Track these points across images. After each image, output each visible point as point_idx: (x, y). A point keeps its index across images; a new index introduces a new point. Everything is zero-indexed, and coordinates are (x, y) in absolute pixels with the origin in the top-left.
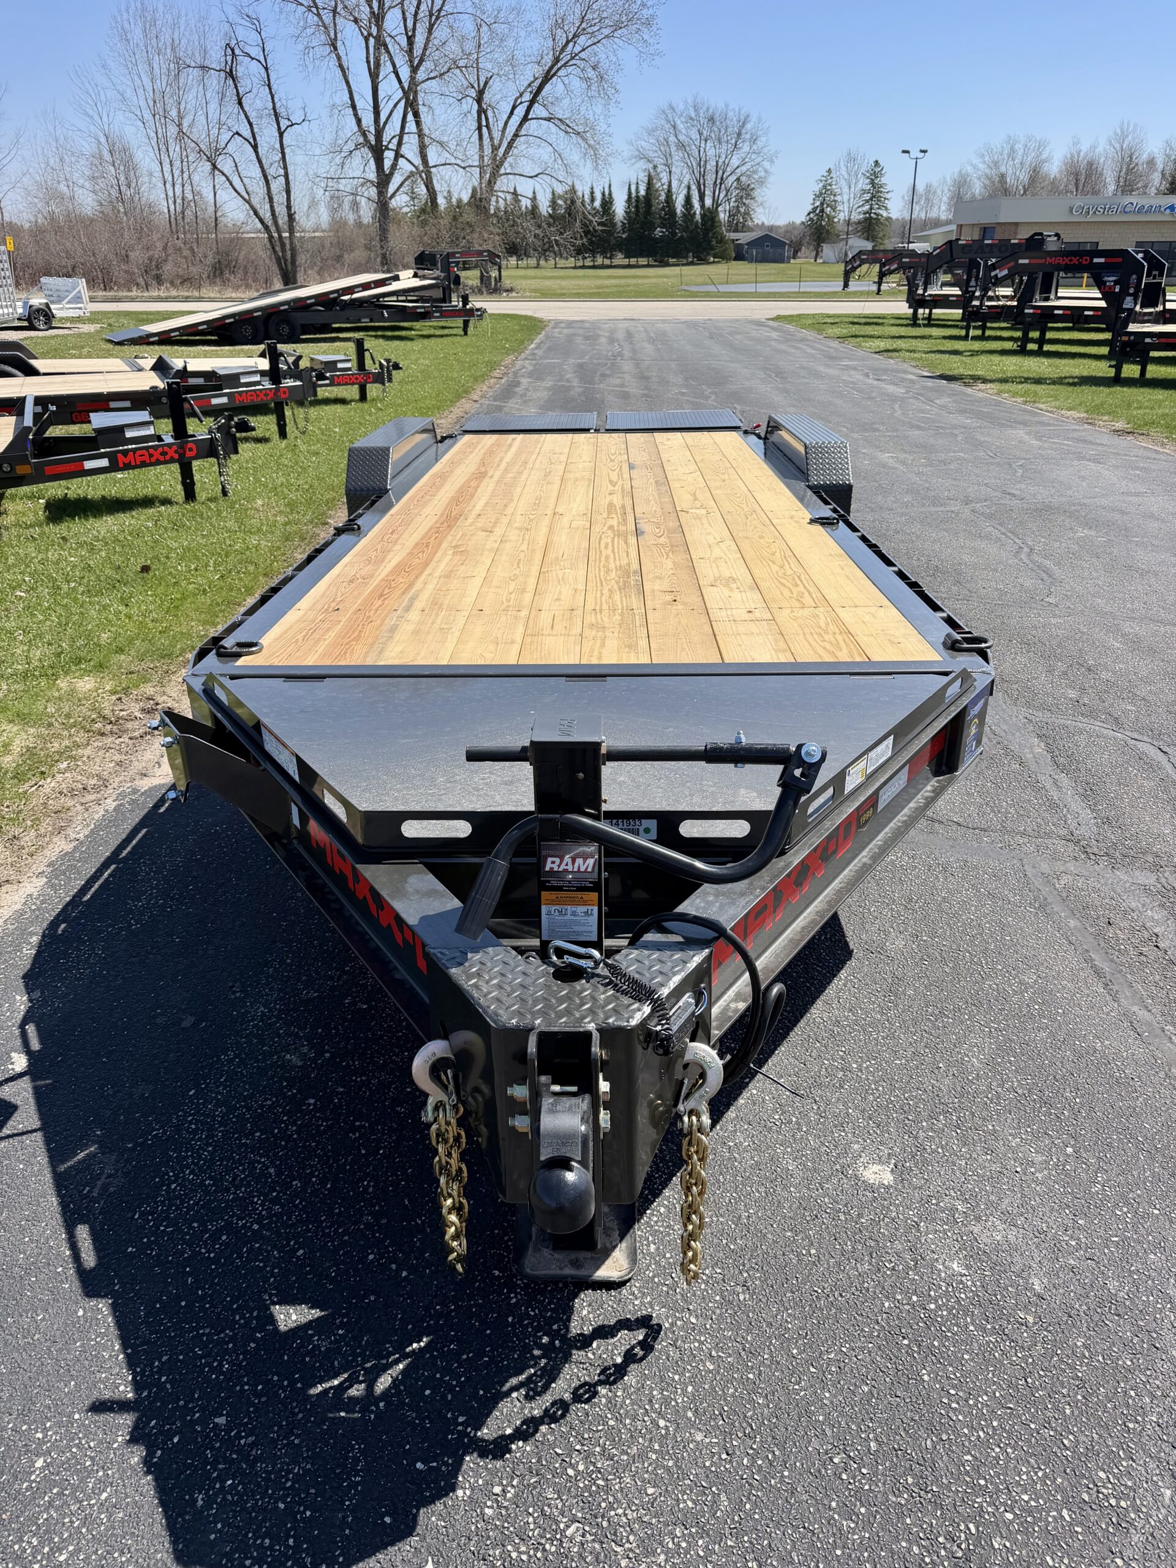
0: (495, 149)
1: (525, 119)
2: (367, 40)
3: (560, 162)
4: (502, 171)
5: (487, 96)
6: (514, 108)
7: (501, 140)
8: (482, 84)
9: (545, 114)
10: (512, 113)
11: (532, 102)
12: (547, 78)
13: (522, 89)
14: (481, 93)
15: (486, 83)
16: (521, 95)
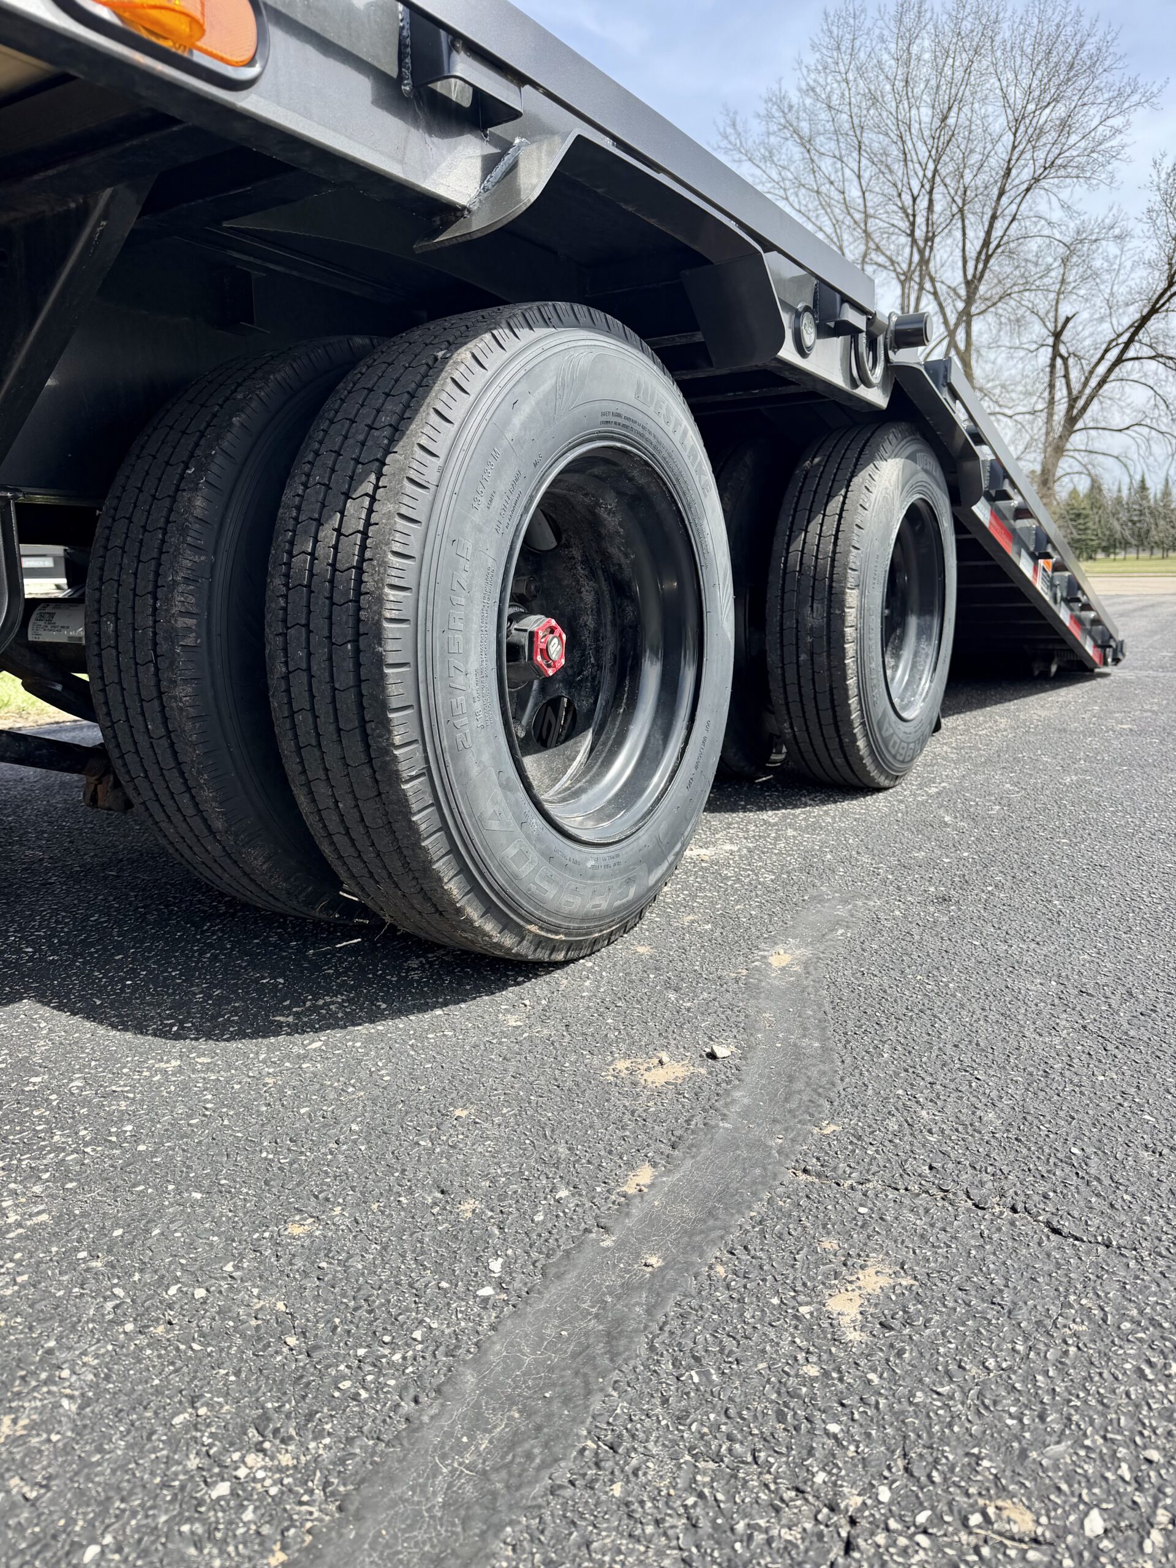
0: (1073, 400)
1: (1119, 361)
2: (903, 283)
3: (1163, 407)
4: (1079, 425)
5: (1066, 336)
6: (1106, 351)
7: (1081, 392)
8: (1060, 325)
9: (1147, 352)
10: (1102, 358)
11: (1131, 340)
12: (1154, 311)
13: (1121, 330)
14: (1057, 335)
15: (1068, 320)
16: (1119, 336)
